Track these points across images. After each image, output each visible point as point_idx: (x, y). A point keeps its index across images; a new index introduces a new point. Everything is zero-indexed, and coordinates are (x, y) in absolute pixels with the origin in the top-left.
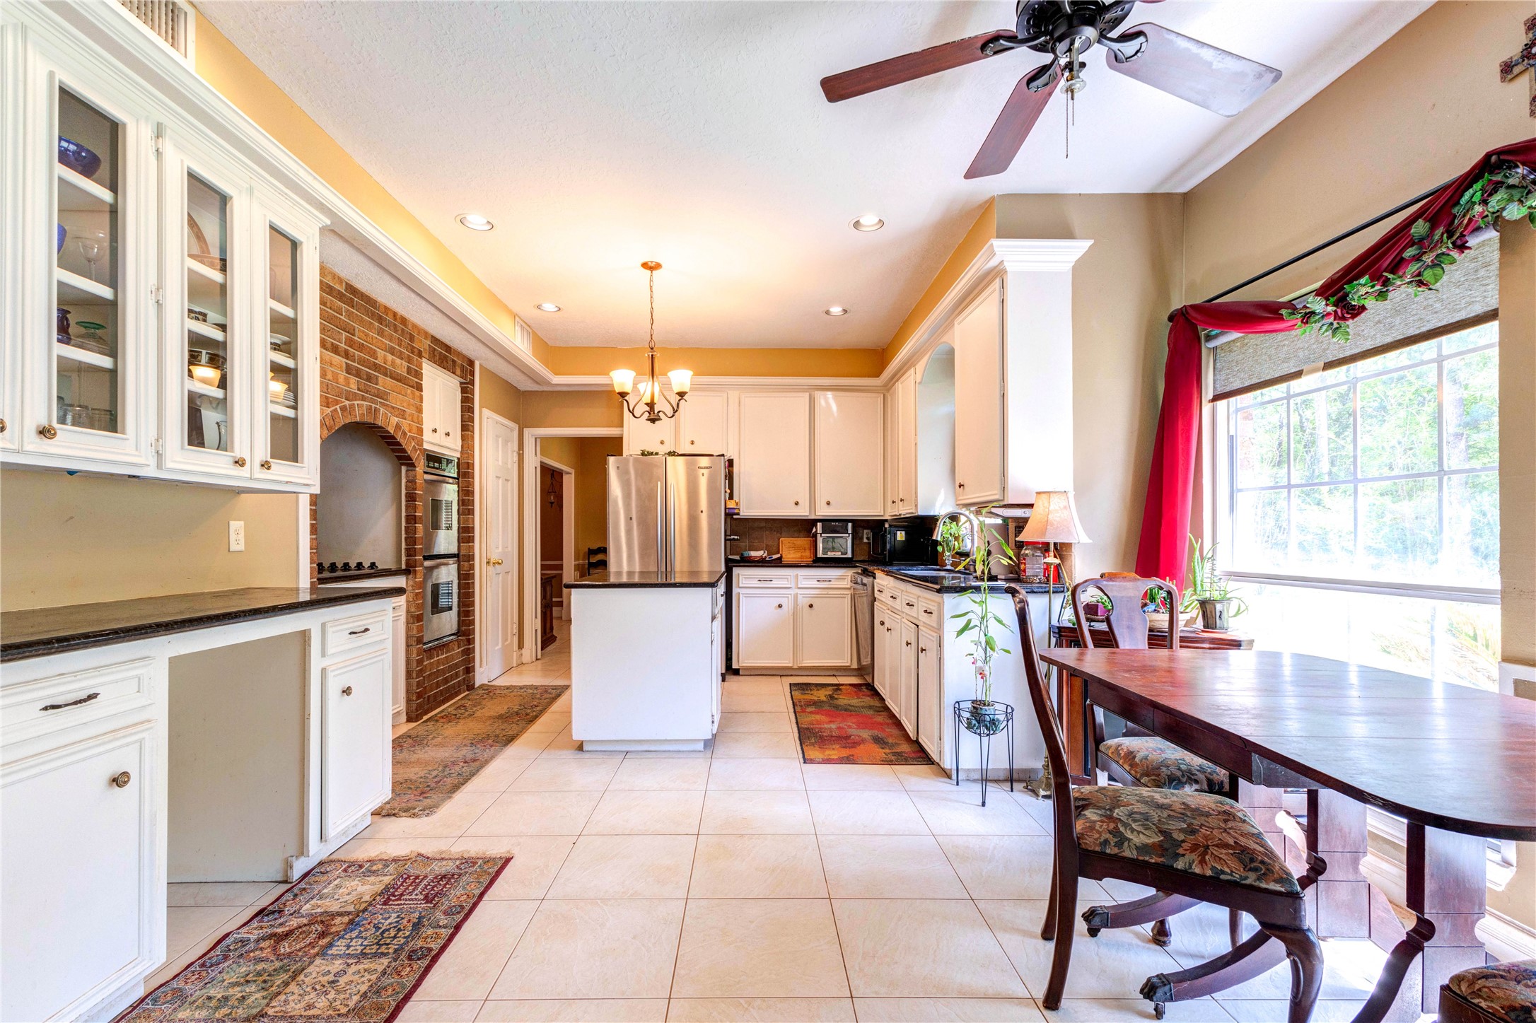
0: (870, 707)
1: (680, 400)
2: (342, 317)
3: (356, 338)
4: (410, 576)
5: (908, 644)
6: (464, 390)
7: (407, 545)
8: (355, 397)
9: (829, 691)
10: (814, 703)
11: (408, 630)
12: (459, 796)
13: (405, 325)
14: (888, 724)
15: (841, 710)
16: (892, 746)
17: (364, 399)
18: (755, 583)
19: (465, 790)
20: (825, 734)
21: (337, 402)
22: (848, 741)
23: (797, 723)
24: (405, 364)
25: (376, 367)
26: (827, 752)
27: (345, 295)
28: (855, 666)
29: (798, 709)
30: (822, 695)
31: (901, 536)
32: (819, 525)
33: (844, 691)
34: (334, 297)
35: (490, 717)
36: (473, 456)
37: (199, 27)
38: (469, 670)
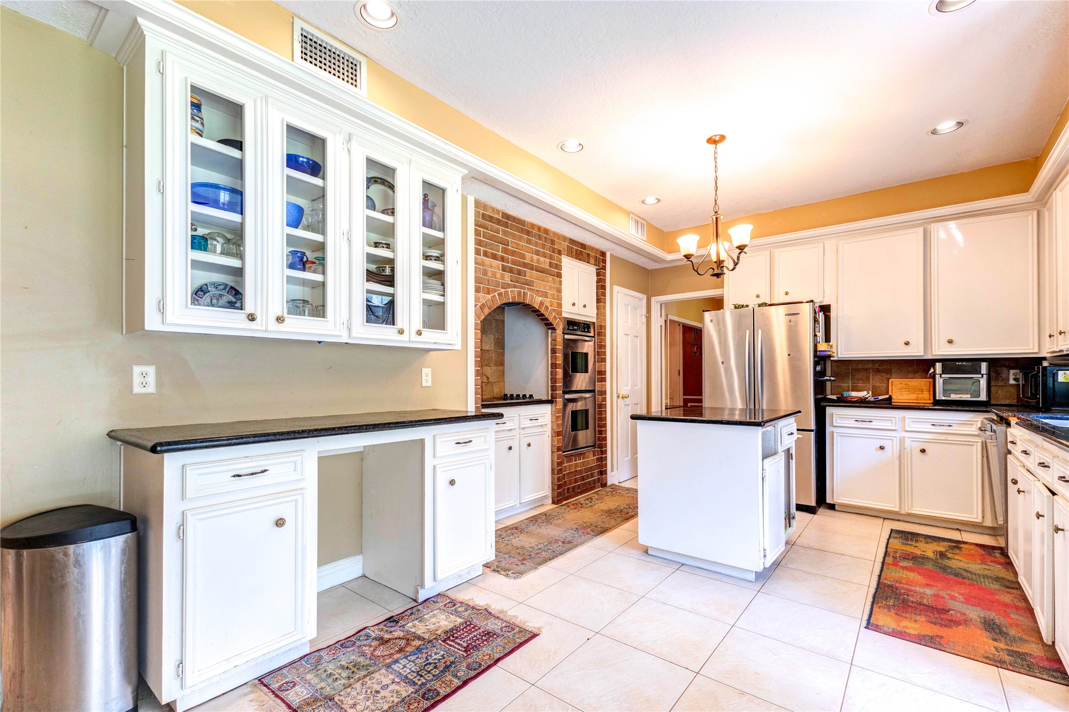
0: (997, 579)
1: (740, 253)
2: (500, 235)
3: (510, 248)
4: (553, 405)
5: (1039, 516)
6: (598, 274)
7: (552, 383)
8: (509, 286)
9: (941, 547)
10: (914, 558)
11: (552, 441)
12: (543, 569)
13: (548, 235)
14: (1017, 608)
15: (951, 573)
16: (1014, 640)
17: (515, 287)
18: (853, 424)
19: (549, 565)
20: (911, 599)
21: (495, 291)
22: (943, 616)
23: (880, 576)
24: (548, 260)
25: (525, 265)
26: (905, 623)
27: (501, 220)
29: (889, 560)
30: (929, 550)
31: (1064, 377)
32: (938, 366)
33: (965, 551)
34: (494, 223)
35: (602, 511)
36: (605, 320)
37: (369, 67)
38: (603, 473)
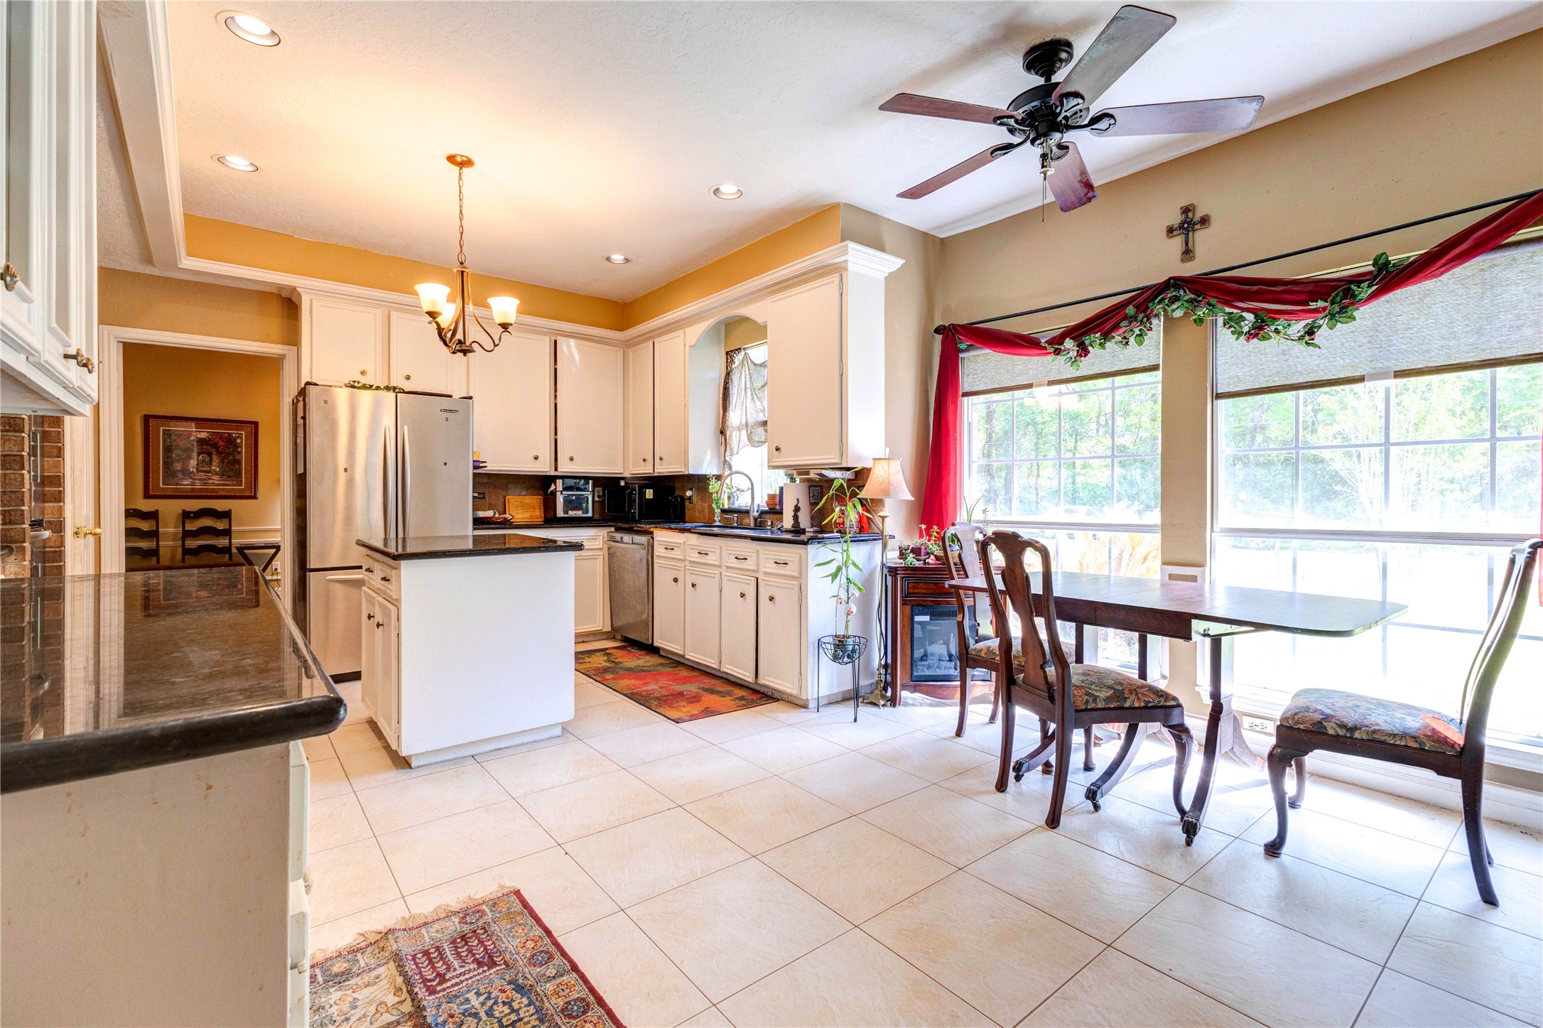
0: (661, 664)
1: (502, 332)
5: (742, 595)
9: (602, 657)
10: (605, 670)
14: (697, 676)
15: (639, 672)
16: (728, 693)
20: (657, 696)
22: (686, 697)
23: (615, 690)
26: (684, 709)
28: (609, 629)
29: (597, 678)
30: (600, 661)
31: (649, 494)
32: (559, 482)
33: (617, 655)
